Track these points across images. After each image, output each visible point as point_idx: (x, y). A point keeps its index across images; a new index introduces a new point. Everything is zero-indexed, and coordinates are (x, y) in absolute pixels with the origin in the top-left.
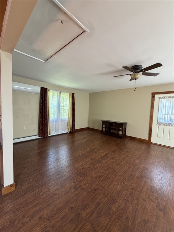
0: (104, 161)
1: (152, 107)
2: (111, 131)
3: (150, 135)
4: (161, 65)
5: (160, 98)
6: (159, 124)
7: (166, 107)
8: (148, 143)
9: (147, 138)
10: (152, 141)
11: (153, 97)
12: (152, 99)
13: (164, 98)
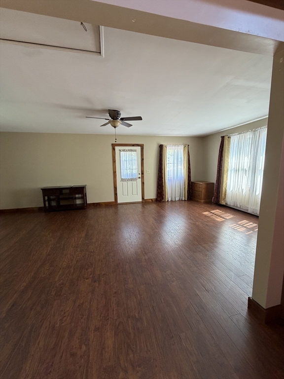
0: (94, 240)
1: (114, 161)
2: (61, 204)
3: (116, 194)
4: (141, 119)
5: (120, 150)
6: (123, 180)
7: (126, 161)
8: (114, 205)
9: (113, 200)
10: (119, 201)
11: (114, 149)
12: (113, 152)
13: (124, 150)
